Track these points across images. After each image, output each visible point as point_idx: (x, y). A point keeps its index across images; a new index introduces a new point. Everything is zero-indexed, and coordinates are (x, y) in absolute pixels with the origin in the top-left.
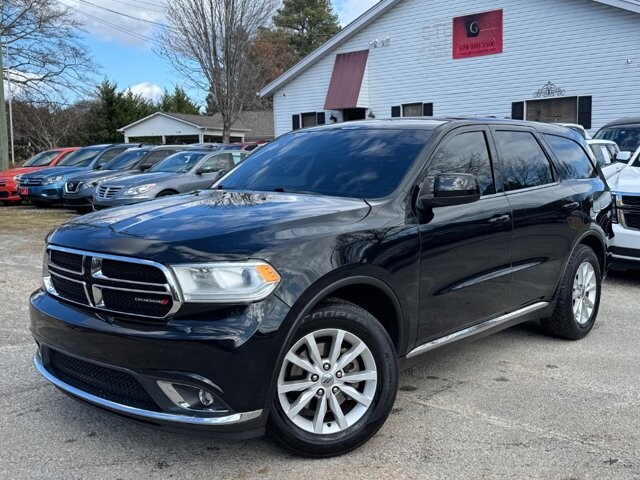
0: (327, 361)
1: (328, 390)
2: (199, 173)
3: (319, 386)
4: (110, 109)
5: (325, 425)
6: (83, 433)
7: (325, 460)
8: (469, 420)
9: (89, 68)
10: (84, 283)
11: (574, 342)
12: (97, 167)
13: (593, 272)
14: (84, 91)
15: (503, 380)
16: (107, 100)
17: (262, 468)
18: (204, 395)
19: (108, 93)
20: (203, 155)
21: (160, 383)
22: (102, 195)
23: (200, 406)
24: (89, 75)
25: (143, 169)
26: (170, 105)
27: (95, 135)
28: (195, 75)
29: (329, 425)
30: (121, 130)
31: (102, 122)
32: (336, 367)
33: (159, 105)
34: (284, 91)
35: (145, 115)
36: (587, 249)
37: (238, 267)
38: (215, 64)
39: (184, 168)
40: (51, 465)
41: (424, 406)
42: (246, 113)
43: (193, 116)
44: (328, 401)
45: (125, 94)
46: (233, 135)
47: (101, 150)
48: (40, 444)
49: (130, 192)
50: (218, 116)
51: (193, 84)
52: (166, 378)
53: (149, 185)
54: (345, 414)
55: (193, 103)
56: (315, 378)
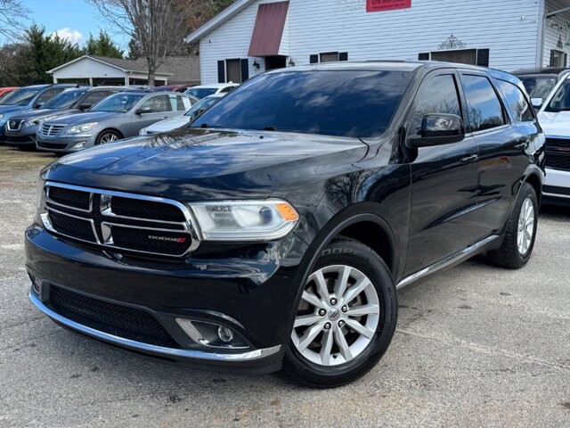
0: (334, 296)
1: (334, 323)
2: (138, 113)
3: (326, 320)
4: (39, 52)
5: (332, 357)
6: (86, 368)
7: (331, 391)
8: (450, 347)
9: (18, 13)
10: (92, 221)
11: (516, 271)
12: (37, 107)
13: (532, 207)
14: (14, 35)
15: (467, 307)
16: (35, 43)
17: (272, 400)
18: (223, 331)
19: (36, 37)
20: (142, 97)
21: (179, 321)
22: (46, 132)
23: (219, 342)
24: (19, 19)
25: (82, 109)
26: (95, 49)
27: (26, 76)
28: (121, 21)
29: (335, 357)
30: (50, 72)
31: (31, 64)
32: (342, 302)
33: (85, 49)
34: (211, 38)
35: (72, 58)
36: (529, 186)
37: (255, 206)
38: (140, 11)
39: (121, 108)
40: (62, 402)
41: (406, 334)
42: (170, 59)
43: (118, 60)
44: (334, 334)
45: (53, 39)
46: (157, 78)
47: (40, 90)
48: (46, 380)
49: (73, 130)
50: (142, 61)
51: (119, 30)
52: (185, 315)
53: (91, 124)
54: (349, 346)
55: (117, 47)
56: (323, 312)
